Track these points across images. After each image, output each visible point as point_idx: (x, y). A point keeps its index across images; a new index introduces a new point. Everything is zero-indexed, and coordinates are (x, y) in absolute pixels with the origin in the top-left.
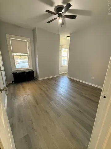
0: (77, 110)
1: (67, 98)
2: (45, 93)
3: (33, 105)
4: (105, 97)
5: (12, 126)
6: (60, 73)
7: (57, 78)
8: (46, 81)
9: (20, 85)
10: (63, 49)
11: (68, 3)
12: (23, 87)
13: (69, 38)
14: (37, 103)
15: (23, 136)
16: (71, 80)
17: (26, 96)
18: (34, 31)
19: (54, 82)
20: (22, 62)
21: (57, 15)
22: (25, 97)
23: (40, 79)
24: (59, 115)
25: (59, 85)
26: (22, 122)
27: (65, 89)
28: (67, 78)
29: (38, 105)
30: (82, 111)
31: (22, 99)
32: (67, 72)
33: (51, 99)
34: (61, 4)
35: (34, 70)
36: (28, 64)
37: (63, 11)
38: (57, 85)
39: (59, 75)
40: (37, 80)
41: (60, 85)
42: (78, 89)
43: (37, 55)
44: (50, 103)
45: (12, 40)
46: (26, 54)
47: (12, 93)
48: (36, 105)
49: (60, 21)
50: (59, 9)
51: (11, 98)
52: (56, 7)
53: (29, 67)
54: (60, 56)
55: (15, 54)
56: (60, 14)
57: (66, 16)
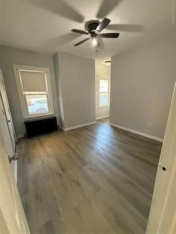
0: (126, 181)
1: (109, 160)
2: (75, 152)
3: (57, 173)
4: (164, 169)
5: (26, 208)
6: (97, 119)
7: (92, 127)
8: (76, 133)
9: (36, 140)
10: (101, 81)
11: (105, 18)
12: (41, 143)
13: (109, 64)
14: (63, 170)
15: (43, 224)
16: (115, 129)
17: (46, 157)
18: (55, 56)
19: (88, 133)
20: (38, 102)
21: (90, 34)
22: (45, 161)
23: (66, 130)
24: (97, 189)
25: (96, 139)
26: (41, 201)
27: (106, 145)
28: (109, 126)
29: (64, 172)
30: (133, 181)
31: (40, 163)
32: (109, 116)
33: (84, 163)
34: (95, 19)
35: (57, 116)
36: (47, 104)
37: (98, 28)
38: (93, 138)
39: (95, 122)
40: (61, 130)
41: (98, 139)
42: (126, 143)
43: (61, 93)
44: (83, 168)
45: (22, 73)
46: (44, 93)
47: (24, 154)
48: (62, 172)
49: (94, 42)
50: (92, 25)
51: (23, 162)
52: (87, 23)
53: (49, 112)
54: (96, 93)
55: (27, 93)
56: (94, 32)
57: (103, 34)
